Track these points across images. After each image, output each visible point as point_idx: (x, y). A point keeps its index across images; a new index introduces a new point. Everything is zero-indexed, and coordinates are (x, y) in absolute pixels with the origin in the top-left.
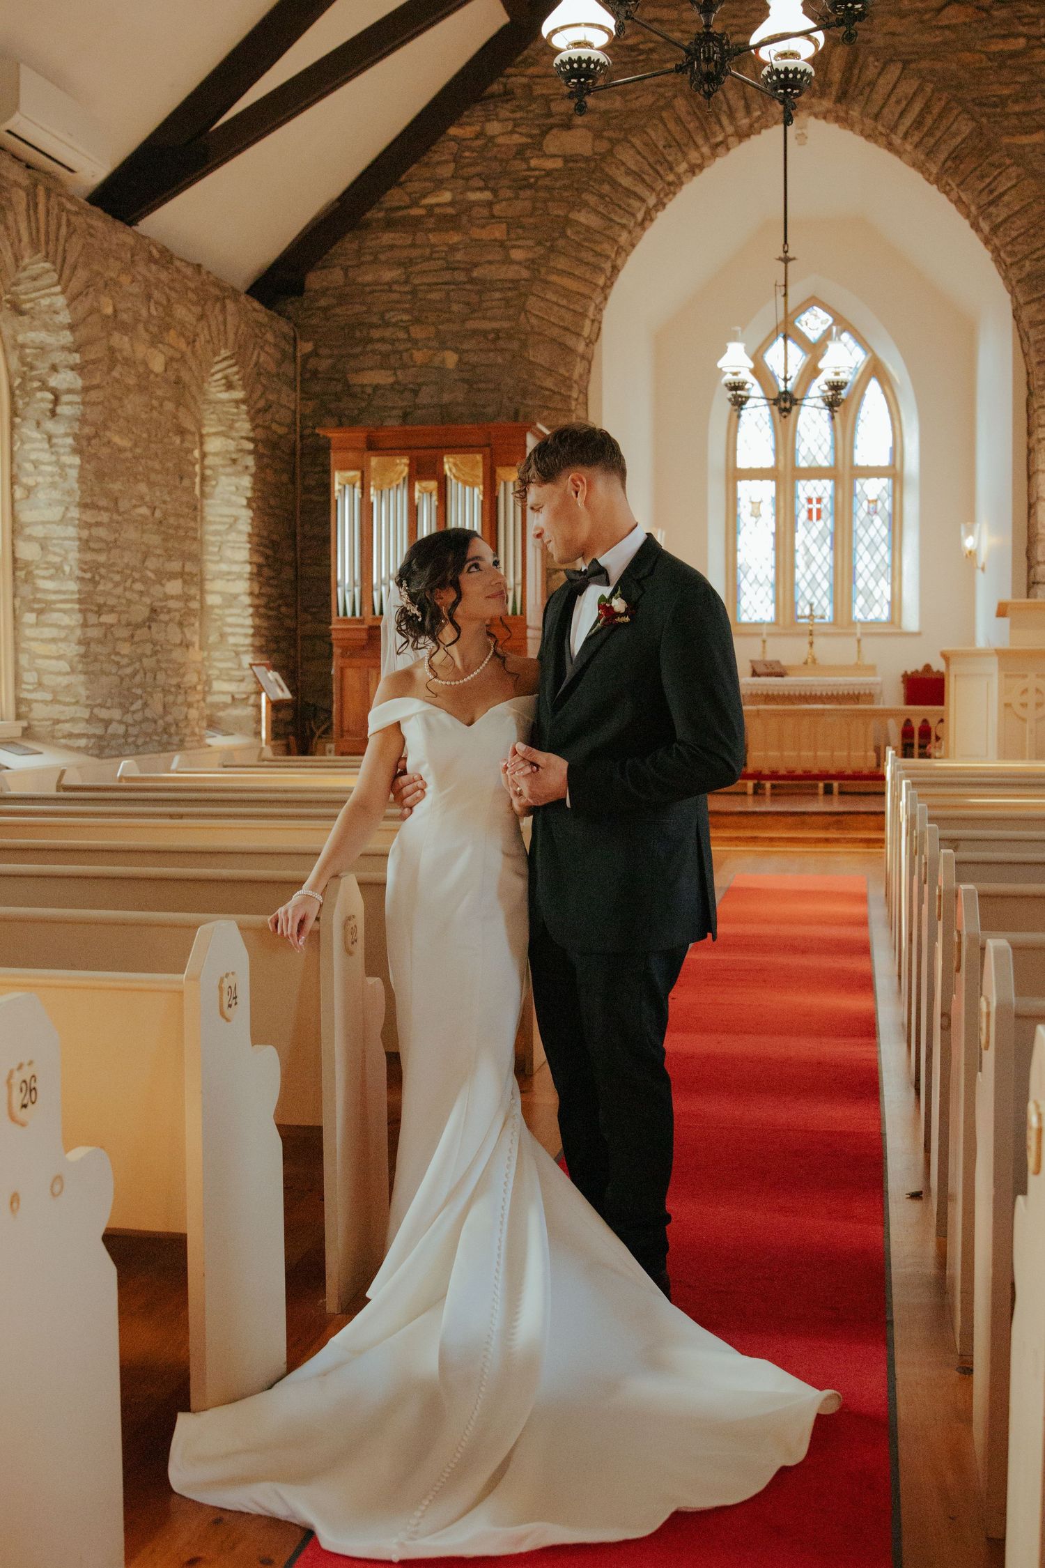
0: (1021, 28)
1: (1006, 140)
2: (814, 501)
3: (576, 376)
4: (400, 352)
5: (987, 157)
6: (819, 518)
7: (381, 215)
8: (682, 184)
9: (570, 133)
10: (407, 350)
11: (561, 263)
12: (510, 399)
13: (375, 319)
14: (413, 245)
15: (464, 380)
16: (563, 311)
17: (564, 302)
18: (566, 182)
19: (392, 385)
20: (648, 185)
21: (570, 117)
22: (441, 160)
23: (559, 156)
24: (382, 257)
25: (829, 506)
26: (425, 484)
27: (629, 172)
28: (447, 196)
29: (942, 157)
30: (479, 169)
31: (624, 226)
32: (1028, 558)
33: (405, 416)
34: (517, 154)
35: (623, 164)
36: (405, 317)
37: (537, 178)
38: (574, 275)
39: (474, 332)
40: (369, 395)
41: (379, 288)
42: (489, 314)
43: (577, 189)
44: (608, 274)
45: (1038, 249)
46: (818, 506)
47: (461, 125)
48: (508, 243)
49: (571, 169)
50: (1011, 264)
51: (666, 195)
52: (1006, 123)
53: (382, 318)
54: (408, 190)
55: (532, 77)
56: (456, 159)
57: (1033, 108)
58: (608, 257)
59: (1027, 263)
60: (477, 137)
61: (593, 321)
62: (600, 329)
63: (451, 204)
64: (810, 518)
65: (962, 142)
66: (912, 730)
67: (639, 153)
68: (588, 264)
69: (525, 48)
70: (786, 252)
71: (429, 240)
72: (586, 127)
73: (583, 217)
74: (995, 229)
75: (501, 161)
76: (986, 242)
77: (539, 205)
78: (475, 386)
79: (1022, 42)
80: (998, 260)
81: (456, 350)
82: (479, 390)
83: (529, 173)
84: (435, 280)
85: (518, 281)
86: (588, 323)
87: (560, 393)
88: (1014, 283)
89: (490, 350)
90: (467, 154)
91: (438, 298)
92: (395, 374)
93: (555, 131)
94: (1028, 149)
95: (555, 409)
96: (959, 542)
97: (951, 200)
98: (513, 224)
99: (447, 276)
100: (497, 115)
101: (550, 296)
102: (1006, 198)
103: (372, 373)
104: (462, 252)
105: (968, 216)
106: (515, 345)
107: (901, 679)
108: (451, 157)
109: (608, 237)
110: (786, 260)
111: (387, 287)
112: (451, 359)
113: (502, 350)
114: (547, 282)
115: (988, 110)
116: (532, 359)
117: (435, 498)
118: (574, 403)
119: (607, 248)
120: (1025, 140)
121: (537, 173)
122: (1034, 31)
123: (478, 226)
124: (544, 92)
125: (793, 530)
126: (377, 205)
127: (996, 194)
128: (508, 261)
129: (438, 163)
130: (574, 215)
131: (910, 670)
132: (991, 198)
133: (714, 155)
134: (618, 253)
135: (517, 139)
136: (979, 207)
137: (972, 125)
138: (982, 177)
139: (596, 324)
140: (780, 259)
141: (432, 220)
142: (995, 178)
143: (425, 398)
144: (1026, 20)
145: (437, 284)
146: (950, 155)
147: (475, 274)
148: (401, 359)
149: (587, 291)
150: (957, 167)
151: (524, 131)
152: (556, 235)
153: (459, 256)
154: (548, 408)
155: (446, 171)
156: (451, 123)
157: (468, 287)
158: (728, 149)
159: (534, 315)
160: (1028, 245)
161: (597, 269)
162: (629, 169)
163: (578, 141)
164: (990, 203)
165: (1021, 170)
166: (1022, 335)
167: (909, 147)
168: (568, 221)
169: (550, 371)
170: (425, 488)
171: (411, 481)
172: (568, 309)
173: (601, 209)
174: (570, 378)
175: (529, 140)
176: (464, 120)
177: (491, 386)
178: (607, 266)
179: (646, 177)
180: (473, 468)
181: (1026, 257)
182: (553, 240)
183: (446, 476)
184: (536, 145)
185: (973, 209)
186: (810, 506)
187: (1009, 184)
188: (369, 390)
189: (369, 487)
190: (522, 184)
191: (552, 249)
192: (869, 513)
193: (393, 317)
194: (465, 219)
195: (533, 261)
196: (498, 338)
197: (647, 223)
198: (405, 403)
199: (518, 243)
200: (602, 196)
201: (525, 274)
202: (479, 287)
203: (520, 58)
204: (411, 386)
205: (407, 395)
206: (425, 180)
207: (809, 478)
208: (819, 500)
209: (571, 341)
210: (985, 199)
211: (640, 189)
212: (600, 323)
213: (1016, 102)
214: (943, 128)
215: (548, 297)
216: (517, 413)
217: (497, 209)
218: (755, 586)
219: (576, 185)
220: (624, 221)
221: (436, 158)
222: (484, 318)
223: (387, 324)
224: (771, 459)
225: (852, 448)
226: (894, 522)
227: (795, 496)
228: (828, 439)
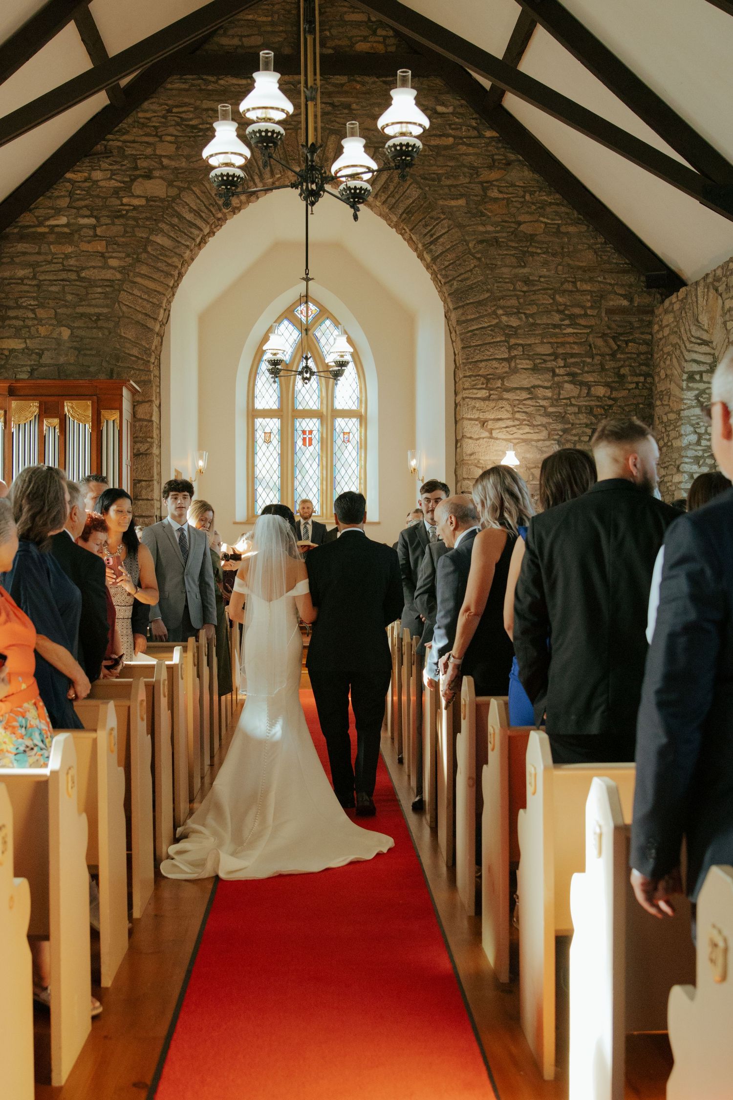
0: (451, 131)
1: (441, 202)
2: (307, 433)
3: (153, 348)
4: (28, 327)
5: (429, 213)
6: (310, 444)
7: (16, 231)
8: (226, 219)
9: (151, 181)
10: (34, 326)
11: (144, 270)
12: (108, 362)
13: (11, 303)
14: (39, 253)
15: (75, 349)
16: (145, 303)
17: (146, 297)
18: (148, 215)
19: (23, 349)
20: (204, 220)
21: (150, 171)
22: (60, 195)
23: (143, 197)
24: (17, 260)
25: (317, 437)
26: (50, 420)
27: (191, 210)
28: (63, 220)
29: (400, 211)
30: (87, 202)
31: (187, 246)
32: (456, 476)
33: (31, 372)
34: (113, 194)
35: (188, 205)
36: (32, 303)
37: (127, 211)
38: (152, 278)
39: (82, 315)
40: (6, 356)
41: (14, 281)
42: (94, 302)
43: (155, 220)
44: (176, 278)
45: (461, 274)
46: (310, 436)
47: (74, 172)
48: (107, 254)
49: (151, 206)
50: (445, 283)
51: (216, 227)
52: (441, 192)
53: (17, 303)
54: (36, 214)
55: (124, 142)
56: (71, 194)
57: (459, 182)
58: (176, 267)
59: (455, 284)
60: (85, 181)
61: (165, 310)
62: (169, 315)
63: (66, 226)
64: (304, 444)
65: (413, 202)
67: (198, 198)
68: (162, 271)
69: (121, 122)
70: (307, 274)
71: (50, 249)
72: (161, 178)
73: (159, 239)
74: (434, 260)
75: (103, 198)
76: (428, 267)
77: (128, 229)
78: (82, 352)
79: (451, 140)
80: (435, 279)
81: (68, 327)
82: (85, 355)
83: (121, 207)
84: (55, 278)
85: (113, 281)
86: (162, 311)
87: (142, 359)
88: (446, 295)
89: (92, 328)
90: (78, 192)
91: (57, 290)
92: (25, 342)
93: (140, 180)
94: (455, 209)
95: (139, 370)
96: (406, 462)
97: (405, 239)
98: (111, 241)
99: (64, 275)
100: (100, 166)
101: (136, 292)
102: (441, 240)
103: (10, 341)
104: (73, 259)
105: (416, 250)
106: (111, 325)
108: (67, 194)
109: (175, 253)
110: (307, 280)
111: (20, 281)
112: (66, 333)
113: (101, 328)
114: (135, 283)
115: (430, 183)
116: (123, 335)
117: (57, 430)
118: (152, 366)
119: (175, 261)
120: (453, 203)
121: (127, 208)
122: (458, 133)
123: (85, 242)
124: (134, 152)
125: (294, 453)
126: (14, 223)
127: (435, 237)
128: (106, 267)
129: (58, 197)
130: (153, 238)
132: (432, 239)
133: (248, 202)
134: (182, 265)
135: (113, 184)
136: (424, 245)
137: (419, 191)
138: (426, 226)
139: (167, 312)
140: (303, 279)
141: (54, 236)
142: (434, 227)
143: (46, 359)
144: (453, 126)
145: (57, 280)
146: (405, 210)
147: (83, 275)
148: (29, 332)
149: (160, 289)
150: (410, 218)
151: (118, 178)
152: (140, 250)
153: (72, 262)
154: (133, 369)
155: (64, 203)
156: (68, 171)
157: (78, 283)
158: (258, 198)
159: (125, 305)
160: (456, 271)
161: (168, 275)
162: (191, 208)
163: (156, 188)
164: (431, 243)
165: (450, 222)
166: (450, 330)
167: (378, 204)
168: (148, 241)
169: (135, 344)
170: (50, 423)
171: (40, 417)
172: (148, 301)
173: (172, 234)
174: (149, 349)
175: (122, 185)
176: (76, 168)
177: (94, 352)
178: (176, 273)
179: (203, 214)
180: (85, 411)
181: (454, 279)
182: (138, 255)
183: (66, 415)
184: (127, 188)
185: (420, 246)
186: (305, 436)
187: (444, 231)
188: (6, 353)
189: (10, 420)
190: (117, 215)
191: (138, 260)
192: (344, 441)
193: (24, 302)
194: (76, 236)
195: (124, 268)
196: (98, 319)
197: (202, 244)
198: (33, 363)
199: (114, 255)
200: (173, 226)
201: (119, 276)
202: (86, 284)
203: (116, 129)
204: (37, 351)
205: (34, 356)
206: (49, 208)
207: (303, 417)
208: (311, 432)
209: (150, 323)
210: (428, 239)
211: (199, 222)
212: (170, 311)
213: (448, 178)
214: (401, 191)
215: (134, 292)
216: (112, 371)
217: (99, 231)
218: (267, 490)
219: (154, 218)
220: (188, 243)
221: (56, 194)
222: (89, 305)
223: (19, 307)
224: (277, 403)
225: (333, 397)
226: (361, 448)
227: (294, 429)
228: (317, 391)
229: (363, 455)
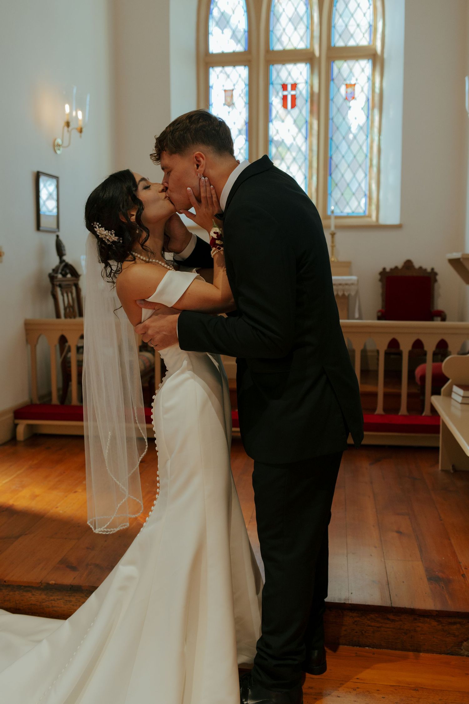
2: (289, 87)
6: (293, 105)
25: (304, 92)
46: (293, 93)
64: (285, 105)
66: (400, 354)
107: (379, 277)
125: (267, 119)
131: (389, 266)
186: (285, 93)
192: (346, 99)
207: (283, 62)
208: (294, 86)
224: (243, 42)
225: (330, 26)
226: (373, 107)
227: (268, 82)
228: (305, 19)
229: (377, 118)
